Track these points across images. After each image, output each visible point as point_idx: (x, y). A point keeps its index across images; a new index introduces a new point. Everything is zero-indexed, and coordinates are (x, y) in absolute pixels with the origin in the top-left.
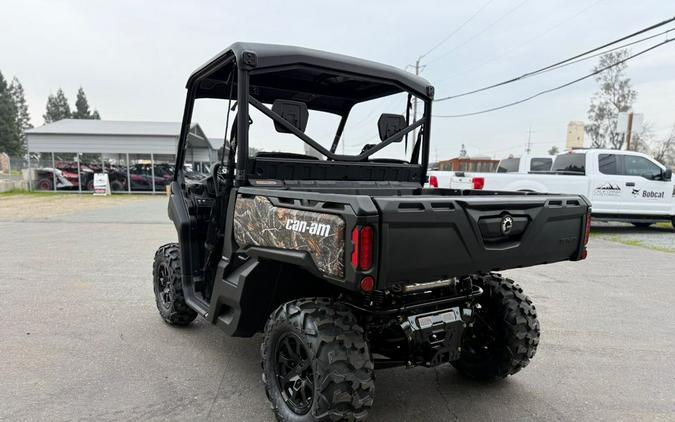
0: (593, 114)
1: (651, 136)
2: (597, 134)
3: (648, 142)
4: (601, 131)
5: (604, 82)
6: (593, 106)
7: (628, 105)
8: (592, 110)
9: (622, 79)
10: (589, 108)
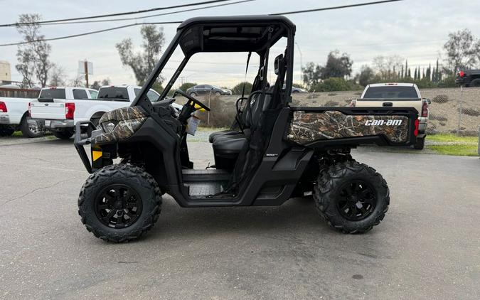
0: (22, 58)
1: (66, 76)
2: (26, 72)
3: (64, 80)
4: (29, 70)
5: (25, 35)
6: (20, 51)
7: (46, 53)
8: (19, 54)
9: (38, 34)
10: (17, 52)
